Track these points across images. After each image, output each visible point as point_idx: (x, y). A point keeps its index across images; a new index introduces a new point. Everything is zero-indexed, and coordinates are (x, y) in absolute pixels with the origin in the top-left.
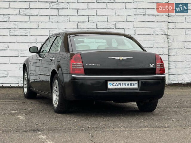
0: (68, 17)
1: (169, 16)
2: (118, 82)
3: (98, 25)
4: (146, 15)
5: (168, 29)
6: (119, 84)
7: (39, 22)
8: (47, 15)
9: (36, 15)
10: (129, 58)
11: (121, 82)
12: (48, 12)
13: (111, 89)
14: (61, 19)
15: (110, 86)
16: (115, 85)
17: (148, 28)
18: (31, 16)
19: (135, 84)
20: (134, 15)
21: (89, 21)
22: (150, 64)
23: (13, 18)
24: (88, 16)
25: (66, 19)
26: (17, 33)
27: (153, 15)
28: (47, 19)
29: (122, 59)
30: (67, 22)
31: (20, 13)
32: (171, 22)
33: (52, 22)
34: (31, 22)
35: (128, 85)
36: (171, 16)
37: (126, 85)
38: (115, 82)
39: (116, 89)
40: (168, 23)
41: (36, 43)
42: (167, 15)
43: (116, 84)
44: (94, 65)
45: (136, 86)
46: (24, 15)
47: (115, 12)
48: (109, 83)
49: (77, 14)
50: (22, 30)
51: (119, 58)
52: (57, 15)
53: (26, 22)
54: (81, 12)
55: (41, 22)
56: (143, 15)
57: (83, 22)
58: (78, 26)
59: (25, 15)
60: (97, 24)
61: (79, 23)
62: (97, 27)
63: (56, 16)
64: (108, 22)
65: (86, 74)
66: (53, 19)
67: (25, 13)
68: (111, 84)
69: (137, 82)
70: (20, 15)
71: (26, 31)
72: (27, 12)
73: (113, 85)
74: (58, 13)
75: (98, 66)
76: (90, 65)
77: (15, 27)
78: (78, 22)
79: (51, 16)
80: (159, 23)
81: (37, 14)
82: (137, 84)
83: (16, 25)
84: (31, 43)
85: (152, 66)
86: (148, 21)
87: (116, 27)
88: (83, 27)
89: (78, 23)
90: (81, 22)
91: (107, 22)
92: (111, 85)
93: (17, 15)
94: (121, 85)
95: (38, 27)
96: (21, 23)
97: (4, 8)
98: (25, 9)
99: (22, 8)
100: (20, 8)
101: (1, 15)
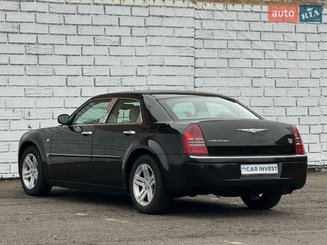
0: (52, 68)
1: (195, 68)
2: (253, 166)
3: (96, 81)
4: (163, 66)
5: (195, 87)
6: (255, 168)
7: (9, 75)
8: (21, 65)
9: (5, 64)
10: (263, 130)
11: (258, 166)
12: (23, 59)
13: (245, 176)
14: (42, 71)
15: (244, 172)
16: (250, 169)
17: (167, 85)
19: (274, 168)
20: (148, 65)
21: (84, 75)
24: (82, 67)
25: (50, 70)
27: (174, 66)
28: (21, 70)
29: (255, 132)
30: (52, 75)
32: (199, 76)
33: (29, 75)
35: (266, 170)
36: (198, 68)
37: (263, 170)
38: (250, 166)
39: (251, 175)
40: (195, 78)
41: (5, 108)
42: (193, 66)
43: (252, 169)
44: (220, 141)
45: (276, 172)
47: (121, 61)
48: (242, 166)
49: (65, 63)
51: (251, 130)
52: (37, 64)
54: (72, 60)
55: (13, 75)
56: (161, 66)
57: (75, 76)
58: (67, 82)
60: (95, 79)
61: (68, 78)
62: (95, 84)
63: (35, 66)
64: (111, 76)
65: (210, 154)
66: (31, 70)
68: (244, 168)
69: (276, 165)
73: (248, 169)
74: (38, 61)
75: (225, 142)
76: (214, 141)
78: (68, 76)
79: (27, 67)
80: (183, 78)
82: (277, 168)
85: (290, 141)
86: (167, 76)
87: (123, 84)
88: (75, 84)
89: (66, 77)
90: (72, 76)
91: (109, 76)
92: (246, 170)
94: (258, 169)
95: (7, 84)
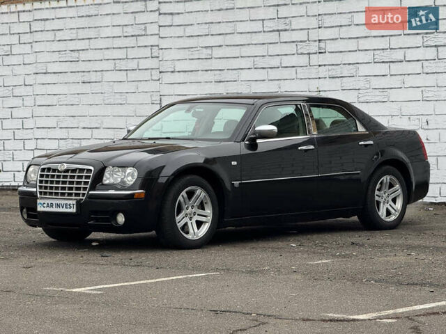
7: (404, 75)
8: (418, 61)
9: (400, 62)
12: (420, 53)
14: (442, 66)
18: (391, 64)
23: (364, 70)
26: (369, 98)
31: (374, 59)
33: (428, 73)
34: (391, 75)
46: (380, 62)
50: (377, 92)
52: (436, 58)
53: (383, 76)
55: (409, 74)
59: (383, 62)
66: (429, 67)
67: (382, 58)
70: (375, 62)
71: (384, 93)
72: (386, 56)
74: (437, 54)
77: (366, 85)
79: (424, 62)
81: (402, 58)
83: (367, 82)
84: (392, 116)
93: (369, 63)
95: (402, 85)
96: (376, 78)
97: (350, 51)
98: (382, 51)
99: (378, 49)
100: (375, 50)
101: (345, 64)
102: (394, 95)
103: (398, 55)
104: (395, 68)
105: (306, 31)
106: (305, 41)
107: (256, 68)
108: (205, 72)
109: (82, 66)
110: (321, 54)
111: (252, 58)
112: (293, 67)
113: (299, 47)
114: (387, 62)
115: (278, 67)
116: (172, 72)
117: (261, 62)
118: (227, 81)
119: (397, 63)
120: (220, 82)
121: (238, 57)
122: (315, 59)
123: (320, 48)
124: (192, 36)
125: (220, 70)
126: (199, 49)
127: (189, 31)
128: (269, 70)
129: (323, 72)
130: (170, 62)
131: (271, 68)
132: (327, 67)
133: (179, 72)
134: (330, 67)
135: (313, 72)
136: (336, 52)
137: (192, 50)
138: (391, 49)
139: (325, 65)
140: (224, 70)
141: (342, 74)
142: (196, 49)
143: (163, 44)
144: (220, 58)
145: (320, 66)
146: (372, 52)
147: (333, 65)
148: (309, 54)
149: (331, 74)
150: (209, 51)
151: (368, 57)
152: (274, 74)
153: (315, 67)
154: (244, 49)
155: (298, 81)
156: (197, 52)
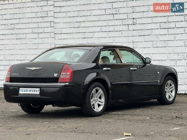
2: (26, 89)
7: (175, 34)
8: (182, 28)
9: (173, 28)
10: (39, 68)
11: (28, 89)
12: (183, 24)
15: (21, 92)
18: (169, 29)
19: (37, 91)
22: (55, 74)
23: (155, 32)
26: (158, 45)
29: (33, 69)
31: (160, 27)
34: (169, 34)
35: (32, 92)
37: (31, 91)
38: (24, 89)
39: (24, 94)
41: (173, 53)
43: (25, 91)
44: (15, 74)
45: (38, 93)
46: (163, 28)
48: (20, 89)
50: (162, 42)
53: (165, 35)
55: (177, 34)
59: (165, 28)
67: (164, 26)
68: (21, 90)
69: (39, 89)
70: (161, 29)
71: (165, 43)
73: (23, 91)
75: (17, 75)
77: (156, 39)
79: (185, 28)
81: (174, 26)
82: (39, 91)
83: (157, 38)
84: (169, 53)
85: (56, 75)
93: (158, 29)
94: (28, 91)
95: (174, 39)
96: (161, 36)
97: (148, 23)
98: (164, 23)
99: (162, 22)
100: (160, 23)
101: (146, 29)
102: (170, 44)
103: (172, 25)
104: (171, 31)
105: (127, 14)
106: (126, 19)
107: (102, 32)
108: (76, 34)
109: (16, 31)
110: (134, 25)
111: (100, 27)
112: (120, 31)
113: (123, 22)
114: (167, 28)
115: (113, 31)
116: (61, 34)
117: (104, 29)
118: (88, 38)
119: (172, 29)
120: (84, 38)
121: (93, 27)
122: (131, 27)
123: (133, 22)
124: (70, 17)
125: (84, 33)
126: (74, 23)
127: (69, 14)
128: (109, 32)
129: (135, 33)
130: (59, 29)
131: (109, 31)
132: (137, 31)
133: (64, 34)
134: (139, 31)
135: (130, 33)
136: (141, 24)
137: (70, 23)
138: (168, 22)
139: (136, 30)
140: (86, 32)
141: (144, 34)
142: (72, 23)
143: (56, 20)
144: (84, 27)
145: (133, 30)
146: (159, 24)
147: (140, 30)
148: (128, 25)
149: (139, 34)
150: (79, 24)
151: (157, 26)
152: (111, 34)
153: (132, 31)
154: (96, 23)
155: (123, 37)
156: (73, 24)
